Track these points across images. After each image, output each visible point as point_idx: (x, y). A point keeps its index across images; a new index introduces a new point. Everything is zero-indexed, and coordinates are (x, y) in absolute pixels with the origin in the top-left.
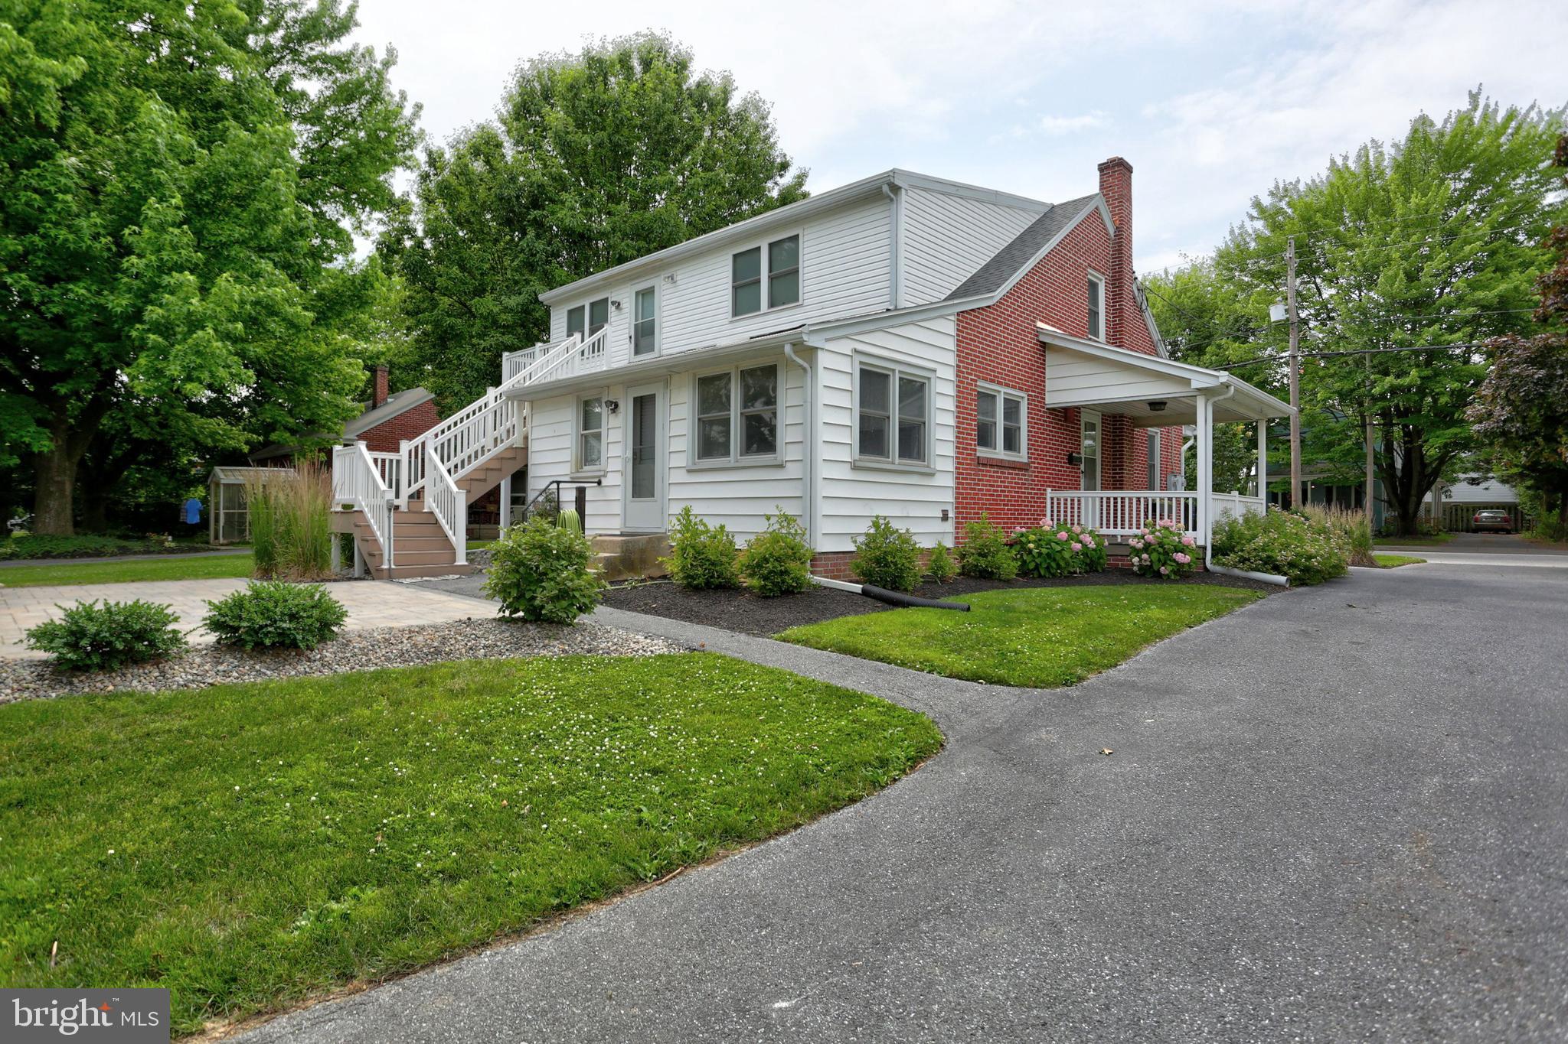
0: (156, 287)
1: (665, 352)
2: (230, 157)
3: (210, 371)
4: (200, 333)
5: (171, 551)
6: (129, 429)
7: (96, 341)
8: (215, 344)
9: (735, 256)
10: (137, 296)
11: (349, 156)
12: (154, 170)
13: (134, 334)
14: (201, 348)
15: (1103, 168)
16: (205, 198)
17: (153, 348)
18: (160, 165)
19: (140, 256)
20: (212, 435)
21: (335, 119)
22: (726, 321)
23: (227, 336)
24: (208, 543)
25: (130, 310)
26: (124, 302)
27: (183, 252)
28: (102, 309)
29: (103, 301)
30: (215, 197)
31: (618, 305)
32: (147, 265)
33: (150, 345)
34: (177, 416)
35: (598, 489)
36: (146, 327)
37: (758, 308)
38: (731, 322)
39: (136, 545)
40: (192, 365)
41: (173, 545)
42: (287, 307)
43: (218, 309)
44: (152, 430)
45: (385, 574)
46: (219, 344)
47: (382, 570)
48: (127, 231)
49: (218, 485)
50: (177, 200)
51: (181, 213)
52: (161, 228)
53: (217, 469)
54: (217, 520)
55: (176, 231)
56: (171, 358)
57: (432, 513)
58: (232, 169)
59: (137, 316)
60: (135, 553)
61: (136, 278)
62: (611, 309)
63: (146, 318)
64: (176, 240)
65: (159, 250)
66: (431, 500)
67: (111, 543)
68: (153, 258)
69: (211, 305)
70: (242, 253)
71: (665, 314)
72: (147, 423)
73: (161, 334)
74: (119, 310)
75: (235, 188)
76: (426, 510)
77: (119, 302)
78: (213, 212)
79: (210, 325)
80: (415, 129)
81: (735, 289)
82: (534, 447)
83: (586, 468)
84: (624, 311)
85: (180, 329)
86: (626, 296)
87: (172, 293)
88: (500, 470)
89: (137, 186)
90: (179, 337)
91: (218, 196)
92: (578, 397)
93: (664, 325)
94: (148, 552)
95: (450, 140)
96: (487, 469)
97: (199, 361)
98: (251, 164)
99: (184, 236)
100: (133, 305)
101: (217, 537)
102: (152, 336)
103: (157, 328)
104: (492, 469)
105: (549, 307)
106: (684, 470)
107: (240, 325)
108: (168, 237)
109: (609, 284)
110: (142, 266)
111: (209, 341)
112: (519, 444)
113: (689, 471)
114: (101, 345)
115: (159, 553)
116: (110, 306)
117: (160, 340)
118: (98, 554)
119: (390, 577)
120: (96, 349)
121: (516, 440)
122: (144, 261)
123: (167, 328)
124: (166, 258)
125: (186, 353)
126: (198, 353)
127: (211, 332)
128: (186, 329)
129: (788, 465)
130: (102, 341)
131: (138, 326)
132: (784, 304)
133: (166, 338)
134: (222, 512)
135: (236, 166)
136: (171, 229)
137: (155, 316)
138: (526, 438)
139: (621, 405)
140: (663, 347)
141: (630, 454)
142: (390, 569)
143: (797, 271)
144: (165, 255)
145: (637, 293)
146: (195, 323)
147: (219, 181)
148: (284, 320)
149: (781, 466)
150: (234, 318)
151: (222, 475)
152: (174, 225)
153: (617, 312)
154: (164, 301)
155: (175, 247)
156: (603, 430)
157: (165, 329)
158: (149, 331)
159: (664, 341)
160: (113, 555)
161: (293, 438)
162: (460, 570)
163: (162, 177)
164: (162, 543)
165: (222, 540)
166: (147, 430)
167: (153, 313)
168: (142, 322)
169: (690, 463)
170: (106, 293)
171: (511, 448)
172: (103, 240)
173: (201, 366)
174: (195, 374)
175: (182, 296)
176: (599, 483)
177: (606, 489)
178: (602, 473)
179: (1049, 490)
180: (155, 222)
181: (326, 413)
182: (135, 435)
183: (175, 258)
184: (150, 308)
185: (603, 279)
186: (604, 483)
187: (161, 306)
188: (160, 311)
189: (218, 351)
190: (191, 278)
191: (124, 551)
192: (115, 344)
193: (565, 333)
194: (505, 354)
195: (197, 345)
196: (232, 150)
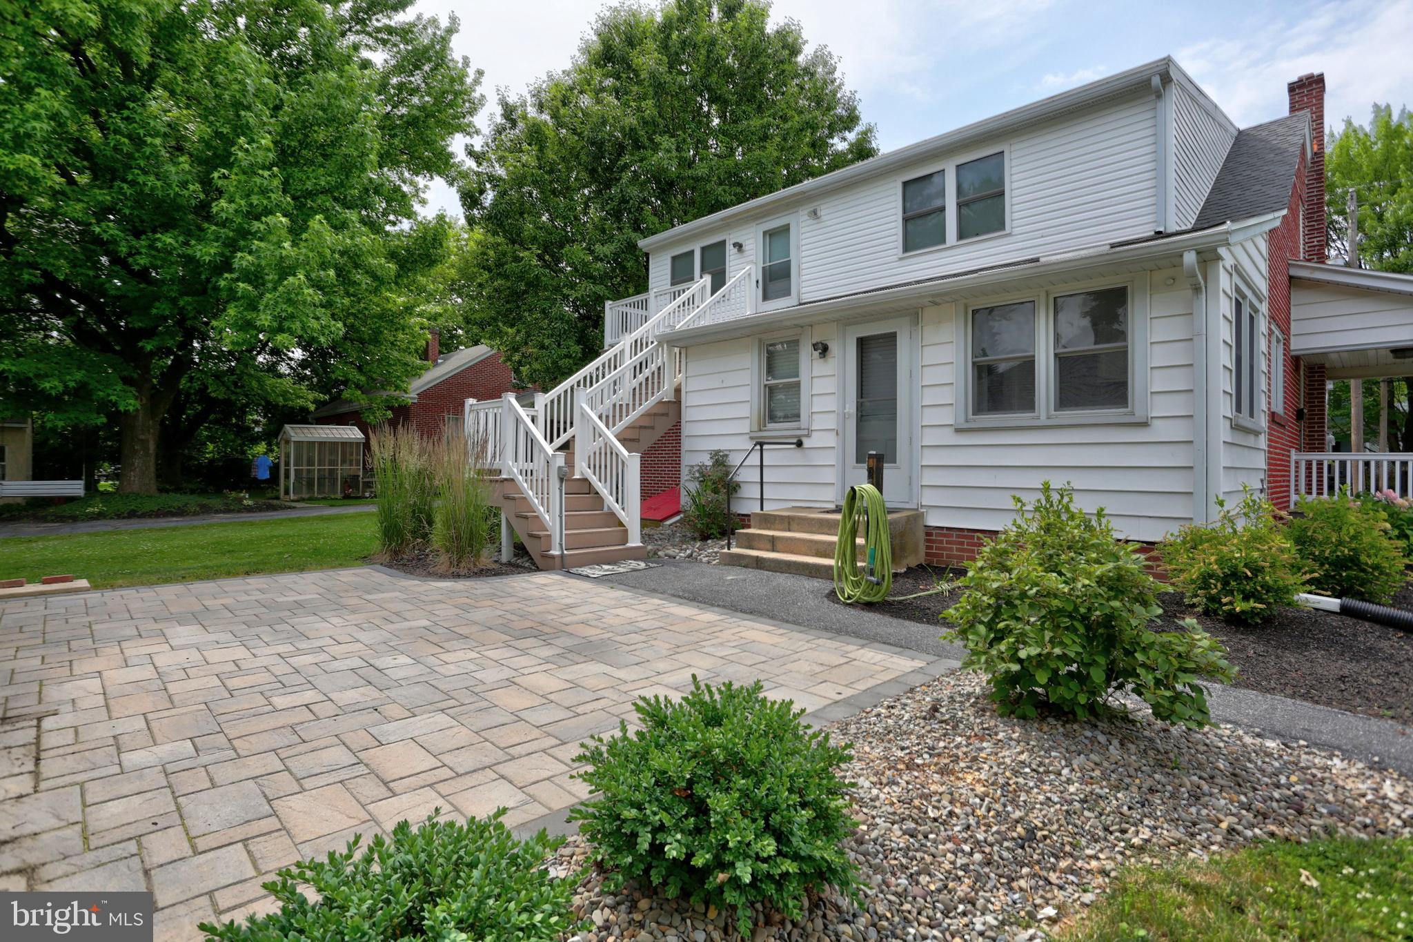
0: (245, 234)
1: (805, 298)
2: (317, 101)
3: (301, 321)
4: (291, 279)
5: (249, 509)
6: (206, 388)
7: (182, 294)
8: (306, 291)
9: (905, 184)
10: (225, 245)
11: (416, 119)
12: (243, 113)
13: (222, 283)
14: (293, 296)
15: (1293, 88)
16: (293, 144)
17: (243, 297)
18: (248, 108)
19: (231, 201)
20: (284, 394)
21: (401, 87)
22: (895, 258)
23: (318, 285)
24: (278, 498)
25: (218, 259)
26: (212, 251)
27: (273, 196)
28: (190, 260)
29: (190, 252)
30: (301, 144)
31: (739, 246)
32: (236, 211)
33: (240, 294)
34: (251, 375)
35: (798, 452)
36: (234, 276)
37: (943, 240)
38: (901, 259)
39: (215, 502)
40: (284, 314)
41: (250, 503)
42: (370, 260)
43: (311, 255)
44: (228, 388)
45: (558, 561)
46: (311, 291)
47: (553, 557)
48: (216, 175)
49: (287, 442)
50: (266, 141)
51: (271, 155)
52: (251, 171)
53: (287, 427)
54: (287, 476)
55: (266, 173)
56: (261, 308)
57: (586, 480)
58: (320, 113)
59: (225, 265)
60: (217, 512)
61: (224, 226)
62: (731, 251)
63: (236, 266)
64: (266, 183)
65: (248, 196)
66: (585, 465)
67: (193, 501)
68: (243, 202)
69: (304, 250)
70: (325, 201)
71: (804, 254)
72: (223, 383)
73: (250, 282)
74: (207, 259)
75: (321, 135)
76: (577, 476)
77: (206, 252)
78: (298, 162)
79: (302, 272)
80: (476, 95)
81: (906, 220)
82: (687, 400)
83: (771, 426)
84: (746, 253)
85: (271, 277)
86: (753, 238)
87: (261, 239)
88: (652, 428)
89: (225, 131)
90: (270, 285)
91: (304, 144)
92: (760, 341)
93: (804, 266)
94: (228, 511)
95: (531, 88)
96: (641, 427)
97: (290, 310)
98: (339, 107)
99: (272, 179)
100: (222, 255)
101: (287, 492)
102: (241, 285)
103: (247, 276)
104: (645, 427)
105: (647, 255)
106: (952, 429)
107: (332, 273)
108: (258, 180)
109: (727, 224)
110: (231, 211)
111: (300, 287)
112: (670, 397)
113: (958, 431)
114: (187, 298)
115: (239, 512)
116: (198, 254)
117: (250, 288)
118: (181, 512)
119: (564, 566)
120: (181, 303)
121: (665, 392)
122: (233, 205)
123: (256, 276)
124: (255, 202)
125: (277, 303)
126: (289, 301)
127: (302, 277)
128: (276, 277)
129: (1156, 423)
130: (187, 294)
131: (226, 275)
132: (977, 235)
133: (256, 287)
134: (292, 469)
135: (324, 110)
136: (260, 172)
137: (244, 263)
138: (678, 391)
139: (834, 348)
140: (803, 290)
141: (851, 408)
142: (562, 556)
143: (1002, 194)
144: (255, 200)
145: (765, 233)
146: (285, 270)
147: (306, 125)
148: (367, 272)
149: (1144, 424)
150: (324, 266)
151: (292, 434)
152: (264, 168)
153: (739, 255)
154: (254, 248)
155: (264, 192)
156: (804, 378)
157: (254, 277)
158: (238, 280)
159: (804, 284)
160: (195, 514)
161: (364, 396)
162: (635, 554)
163: (250, 120)
164: (241, 500)
165: (292, 496)
166: (223, 389)
167: (243, 260)
168: (231, 271)
169: (962, 420)
170: (193, 242)
171: (661, 403)
172: (191, 187)
173: (292, 316)
174: (286, 324)
175: (275, 240)
176: (799, 444)
177: (807, 452)
178: (805, 432)
179: (1293, 451)
180: (245, 163)
181: (398, 370)
182: (213, 395)
183: (265, 202)
184: (239, 254)
185: (722, 220)
186: (807, 443)
187: (250, 253)
188: (250, 258)
189: (309, 299)
190: (284, 220)
191: (205, 510)
192: (201, 298)
193: (669, 281)
194: (608, 304)
195: (289, 293)
196: (318, 95)
